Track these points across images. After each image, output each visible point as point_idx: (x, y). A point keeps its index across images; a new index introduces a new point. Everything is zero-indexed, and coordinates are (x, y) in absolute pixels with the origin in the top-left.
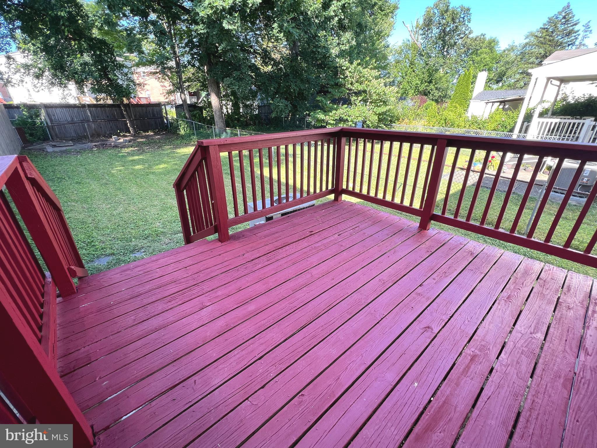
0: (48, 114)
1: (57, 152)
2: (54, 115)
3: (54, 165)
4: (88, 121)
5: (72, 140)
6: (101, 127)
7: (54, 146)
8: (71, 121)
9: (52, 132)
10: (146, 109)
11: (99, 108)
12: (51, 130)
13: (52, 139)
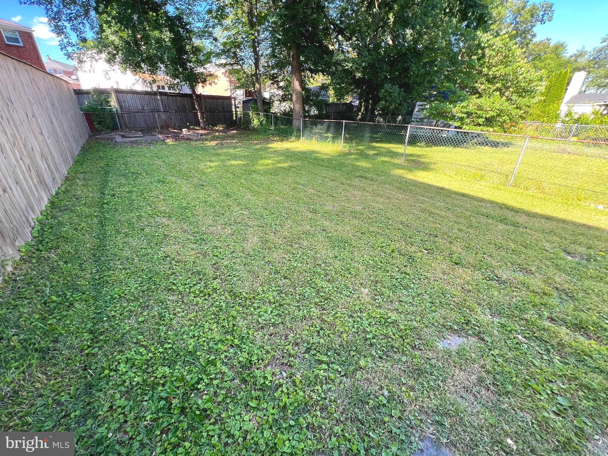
0: (119, 101)
1: (126, 142)
2: (124, 102)
3: (126, 156)
4: (159, 111)
5: (141, 131)
6: (171, 119)
7: (123, 136)
8: (142, 110)
9: (122, 120)
10: (217, 102)
11: (170, 97)
12: (121, 119)
13: (121, 128)
